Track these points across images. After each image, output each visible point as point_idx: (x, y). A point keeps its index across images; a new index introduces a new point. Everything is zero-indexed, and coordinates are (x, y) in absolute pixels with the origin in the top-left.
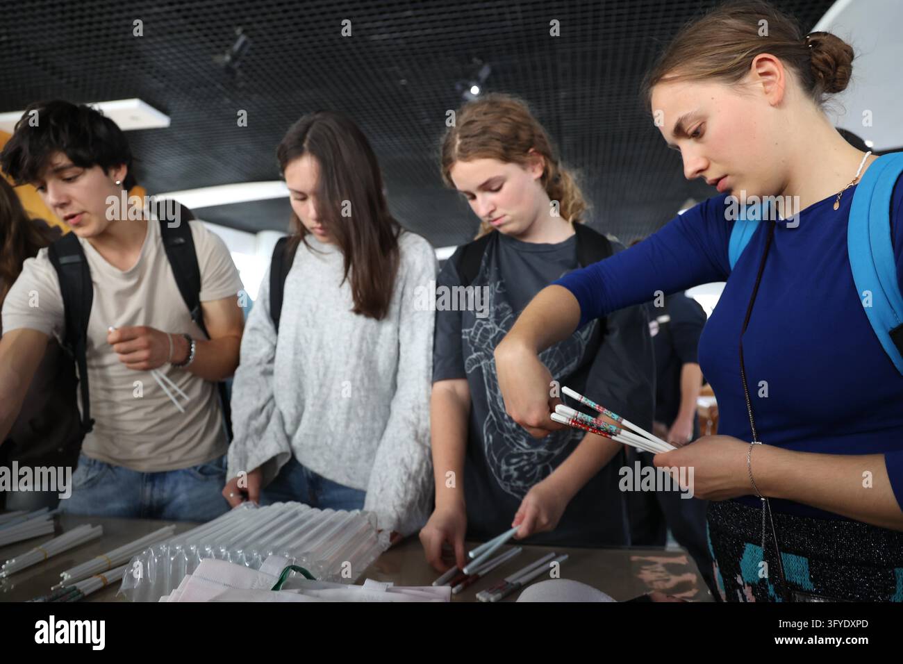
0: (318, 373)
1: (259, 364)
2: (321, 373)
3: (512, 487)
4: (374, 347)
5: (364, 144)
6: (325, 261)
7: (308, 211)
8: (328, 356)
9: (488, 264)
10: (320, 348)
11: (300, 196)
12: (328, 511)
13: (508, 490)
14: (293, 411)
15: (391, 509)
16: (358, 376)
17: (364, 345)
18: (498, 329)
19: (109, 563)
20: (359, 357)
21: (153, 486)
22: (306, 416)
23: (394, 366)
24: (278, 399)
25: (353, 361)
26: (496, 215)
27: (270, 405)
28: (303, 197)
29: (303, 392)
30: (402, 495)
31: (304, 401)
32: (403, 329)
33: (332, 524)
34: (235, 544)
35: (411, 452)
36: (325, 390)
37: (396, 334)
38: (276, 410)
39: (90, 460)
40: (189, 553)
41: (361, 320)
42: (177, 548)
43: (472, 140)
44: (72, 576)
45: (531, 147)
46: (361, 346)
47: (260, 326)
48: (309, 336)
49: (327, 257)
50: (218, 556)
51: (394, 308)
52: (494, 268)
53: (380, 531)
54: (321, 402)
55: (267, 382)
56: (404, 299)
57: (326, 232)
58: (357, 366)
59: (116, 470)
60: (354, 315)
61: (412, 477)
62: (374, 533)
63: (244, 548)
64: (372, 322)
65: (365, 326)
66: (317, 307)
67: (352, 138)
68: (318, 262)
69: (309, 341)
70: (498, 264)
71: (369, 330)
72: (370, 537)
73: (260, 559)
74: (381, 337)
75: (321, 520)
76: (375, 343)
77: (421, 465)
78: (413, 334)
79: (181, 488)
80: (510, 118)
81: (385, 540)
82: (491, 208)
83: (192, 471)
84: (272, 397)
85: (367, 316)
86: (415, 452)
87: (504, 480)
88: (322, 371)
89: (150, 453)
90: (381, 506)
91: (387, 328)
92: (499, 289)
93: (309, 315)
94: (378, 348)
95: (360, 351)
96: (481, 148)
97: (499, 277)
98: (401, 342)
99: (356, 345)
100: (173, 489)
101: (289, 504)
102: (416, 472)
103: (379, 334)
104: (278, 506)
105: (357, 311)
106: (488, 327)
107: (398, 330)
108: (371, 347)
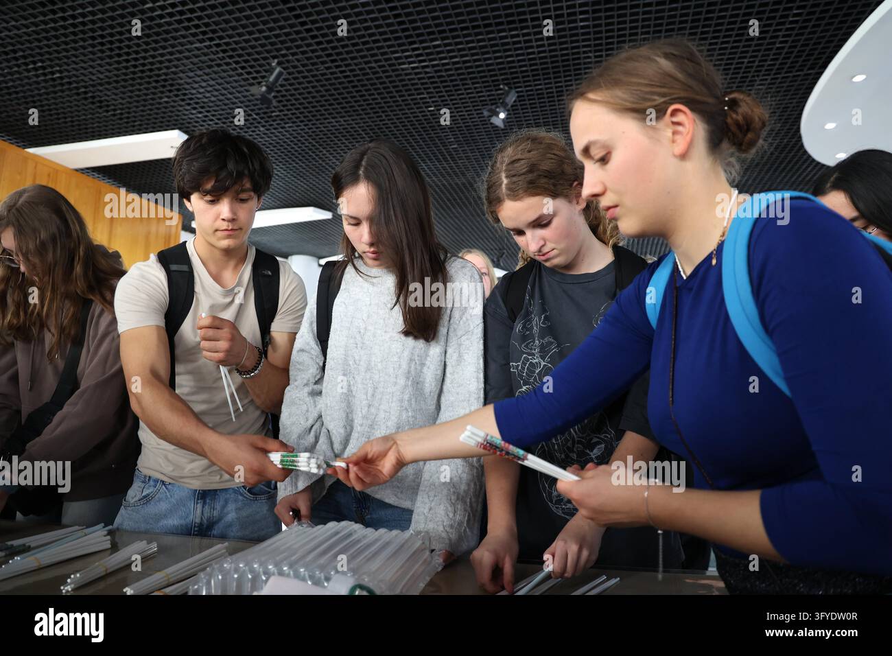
0: (367, 395)
1: (306, 385)
2: (369, 395)
3: (563, 509)
4: (422, 368)
5: (415, 173)
6: (373, 284)
7: (361, 236)
8: (377, 377)
9: (532, 296)
10: (368, 369)
11: (353, 221)
12: (382, 531)
13: (560, 513)
14: (342, 431)
15: (441, 528)
16: (406, 397)
17: (413, 366)
18: (543, 363)
19: (168, 579)
20: (408, 378)
21: (204, 503)
22: (355, 435)
23: (439, 387)
24: (326, 419)
25: (402, 381)
26: (545, 250)
27: (318, 424)
28: (357, 222)
29: (352, 412)
30: (451, 515)
31: (352, 421)
32: (450, 351)
33: (387, 544)
34: (296, 562)
35: (460, 472)
36: (373, 410)
37: (443, 355)
38: (324, 430)
39: (145, 476)
40: (252, 571)
41: (410, 341)
42: (241, 565)
43: (520, 178)
44: (134, 591)
45: (574, 181)
46: (410, 367)
47: (307, 348)
48: (357, 358)
49: (375, 280)
50: (281, 573)
51: (443, 330)
52: (537, 300)
53: (432, 551)
54: (369, 422)
55: (315, 402)
56: (452, 322)
57: (378, 256)
58: (406, 386)
59: (170, 487)
60: (402, 337)
61: (460, 497)
62: (428, 553)
63: (306, 566)
64: (421, 344)
65: (414, 348)
66: (366, 329)
67: (404, 166)
68: (366, 285)
69: (357, 362)
70: (542, 297)
71: (417, 352)
72: (425, 557)
73: (323, 578)
74: (429, 359)
75: (376, 540)
76: (423, 365)
77: (469, 485)
78: (460, 356)
79: (231, 507)
80: (554, 154)
81: (438, 561)
82: (542, 243)
83: (242, 490)
84: (320, 417)
85: (416, 338)
86: (464, 472)
87: (556, 504)
88: (370, 392)
89: (202, 471)
90: (431, 526)
91: (435, 350)
92: (543, 323)
93: (358, 336)
94: (425, 369)
95: (409, 372)
96: (531, 186)
97: (544, 310)
98: (447, 363)
99: (404, 366)
100: (224, 507)
101: (344, 523)
102: (465, 491)
103: (427, 355)
104: (332, 525)
105: (407, 333)
106: (534, 361)
107: (446, 352)
108: (419, 368)
